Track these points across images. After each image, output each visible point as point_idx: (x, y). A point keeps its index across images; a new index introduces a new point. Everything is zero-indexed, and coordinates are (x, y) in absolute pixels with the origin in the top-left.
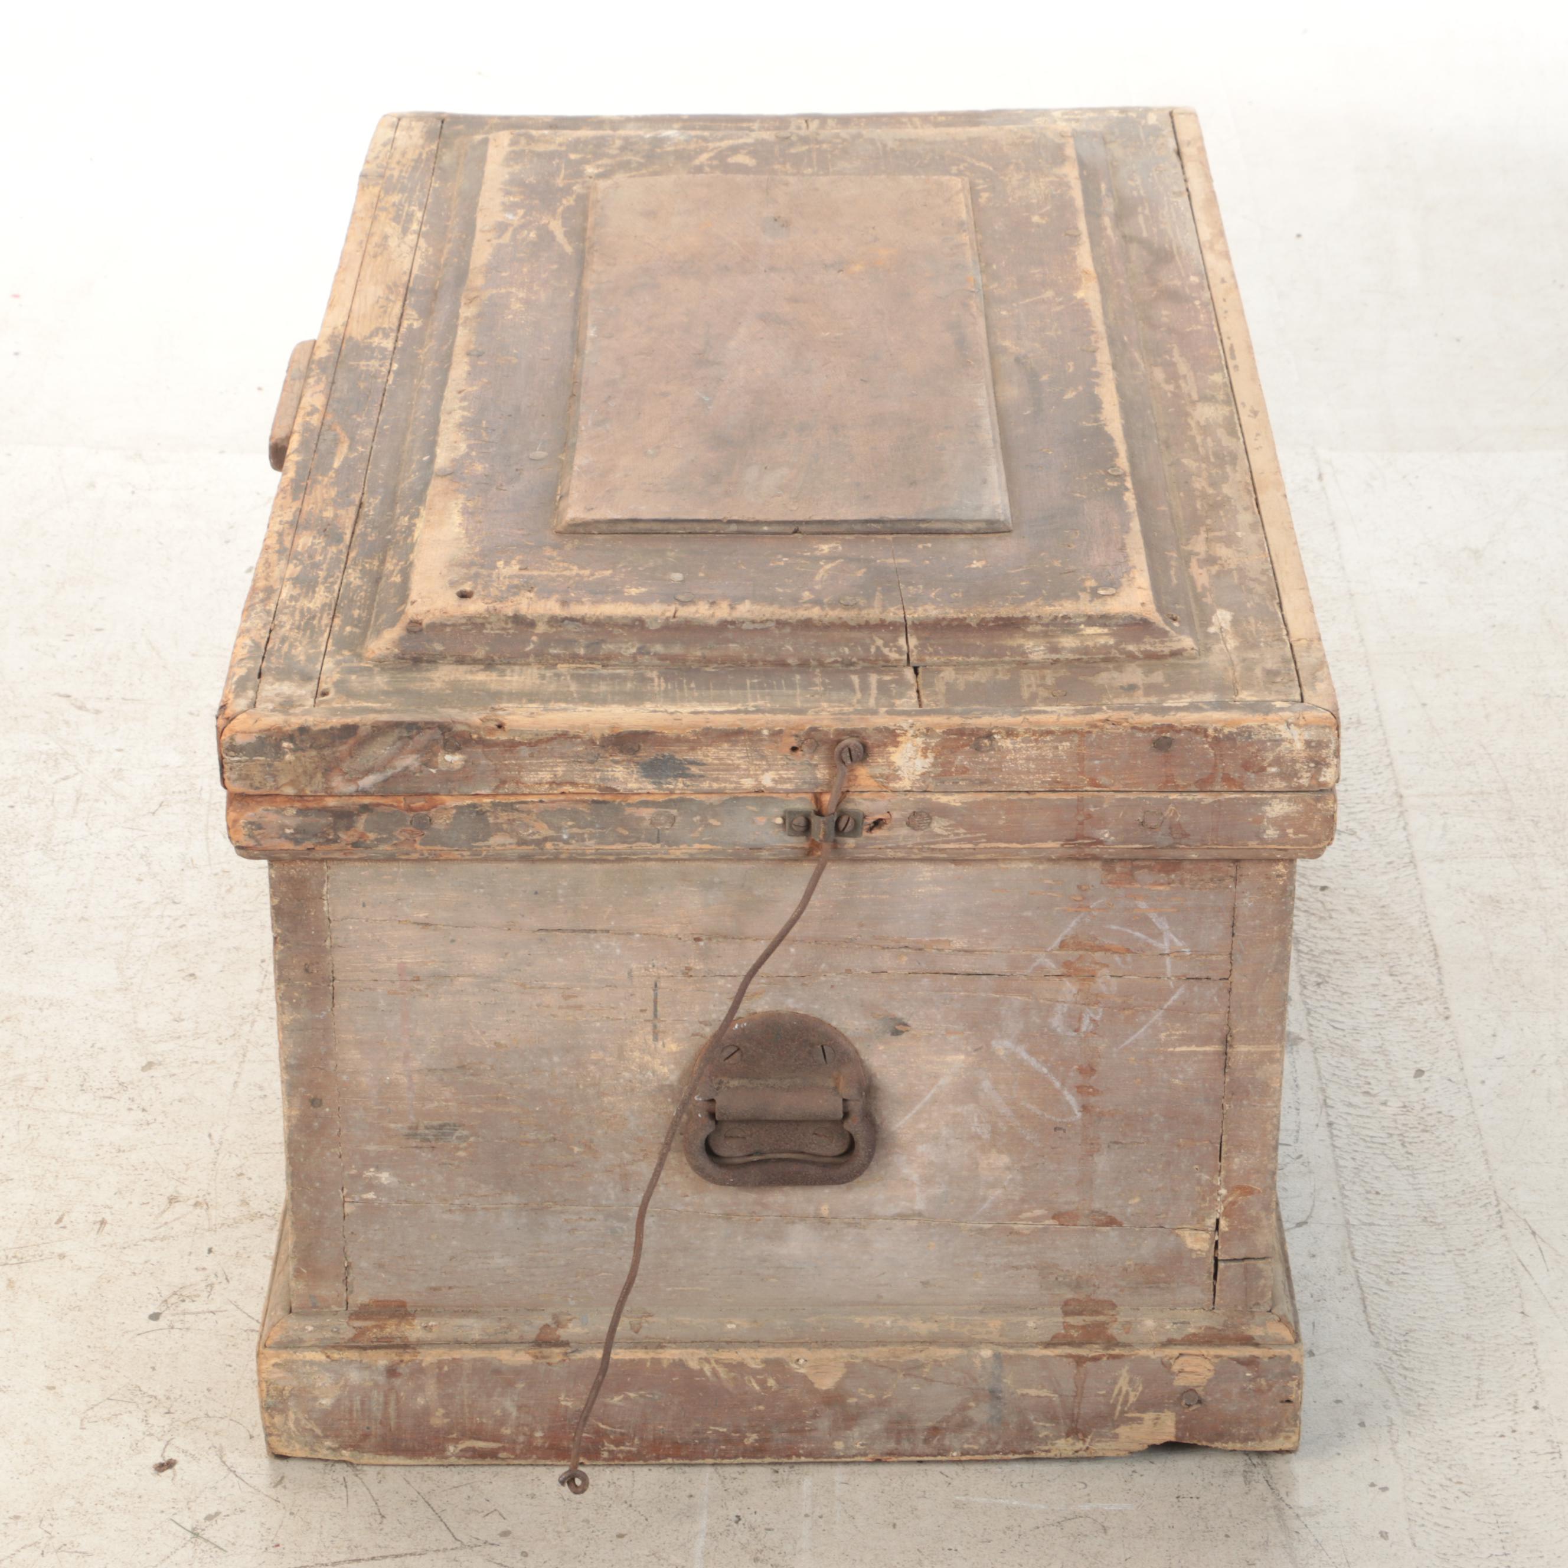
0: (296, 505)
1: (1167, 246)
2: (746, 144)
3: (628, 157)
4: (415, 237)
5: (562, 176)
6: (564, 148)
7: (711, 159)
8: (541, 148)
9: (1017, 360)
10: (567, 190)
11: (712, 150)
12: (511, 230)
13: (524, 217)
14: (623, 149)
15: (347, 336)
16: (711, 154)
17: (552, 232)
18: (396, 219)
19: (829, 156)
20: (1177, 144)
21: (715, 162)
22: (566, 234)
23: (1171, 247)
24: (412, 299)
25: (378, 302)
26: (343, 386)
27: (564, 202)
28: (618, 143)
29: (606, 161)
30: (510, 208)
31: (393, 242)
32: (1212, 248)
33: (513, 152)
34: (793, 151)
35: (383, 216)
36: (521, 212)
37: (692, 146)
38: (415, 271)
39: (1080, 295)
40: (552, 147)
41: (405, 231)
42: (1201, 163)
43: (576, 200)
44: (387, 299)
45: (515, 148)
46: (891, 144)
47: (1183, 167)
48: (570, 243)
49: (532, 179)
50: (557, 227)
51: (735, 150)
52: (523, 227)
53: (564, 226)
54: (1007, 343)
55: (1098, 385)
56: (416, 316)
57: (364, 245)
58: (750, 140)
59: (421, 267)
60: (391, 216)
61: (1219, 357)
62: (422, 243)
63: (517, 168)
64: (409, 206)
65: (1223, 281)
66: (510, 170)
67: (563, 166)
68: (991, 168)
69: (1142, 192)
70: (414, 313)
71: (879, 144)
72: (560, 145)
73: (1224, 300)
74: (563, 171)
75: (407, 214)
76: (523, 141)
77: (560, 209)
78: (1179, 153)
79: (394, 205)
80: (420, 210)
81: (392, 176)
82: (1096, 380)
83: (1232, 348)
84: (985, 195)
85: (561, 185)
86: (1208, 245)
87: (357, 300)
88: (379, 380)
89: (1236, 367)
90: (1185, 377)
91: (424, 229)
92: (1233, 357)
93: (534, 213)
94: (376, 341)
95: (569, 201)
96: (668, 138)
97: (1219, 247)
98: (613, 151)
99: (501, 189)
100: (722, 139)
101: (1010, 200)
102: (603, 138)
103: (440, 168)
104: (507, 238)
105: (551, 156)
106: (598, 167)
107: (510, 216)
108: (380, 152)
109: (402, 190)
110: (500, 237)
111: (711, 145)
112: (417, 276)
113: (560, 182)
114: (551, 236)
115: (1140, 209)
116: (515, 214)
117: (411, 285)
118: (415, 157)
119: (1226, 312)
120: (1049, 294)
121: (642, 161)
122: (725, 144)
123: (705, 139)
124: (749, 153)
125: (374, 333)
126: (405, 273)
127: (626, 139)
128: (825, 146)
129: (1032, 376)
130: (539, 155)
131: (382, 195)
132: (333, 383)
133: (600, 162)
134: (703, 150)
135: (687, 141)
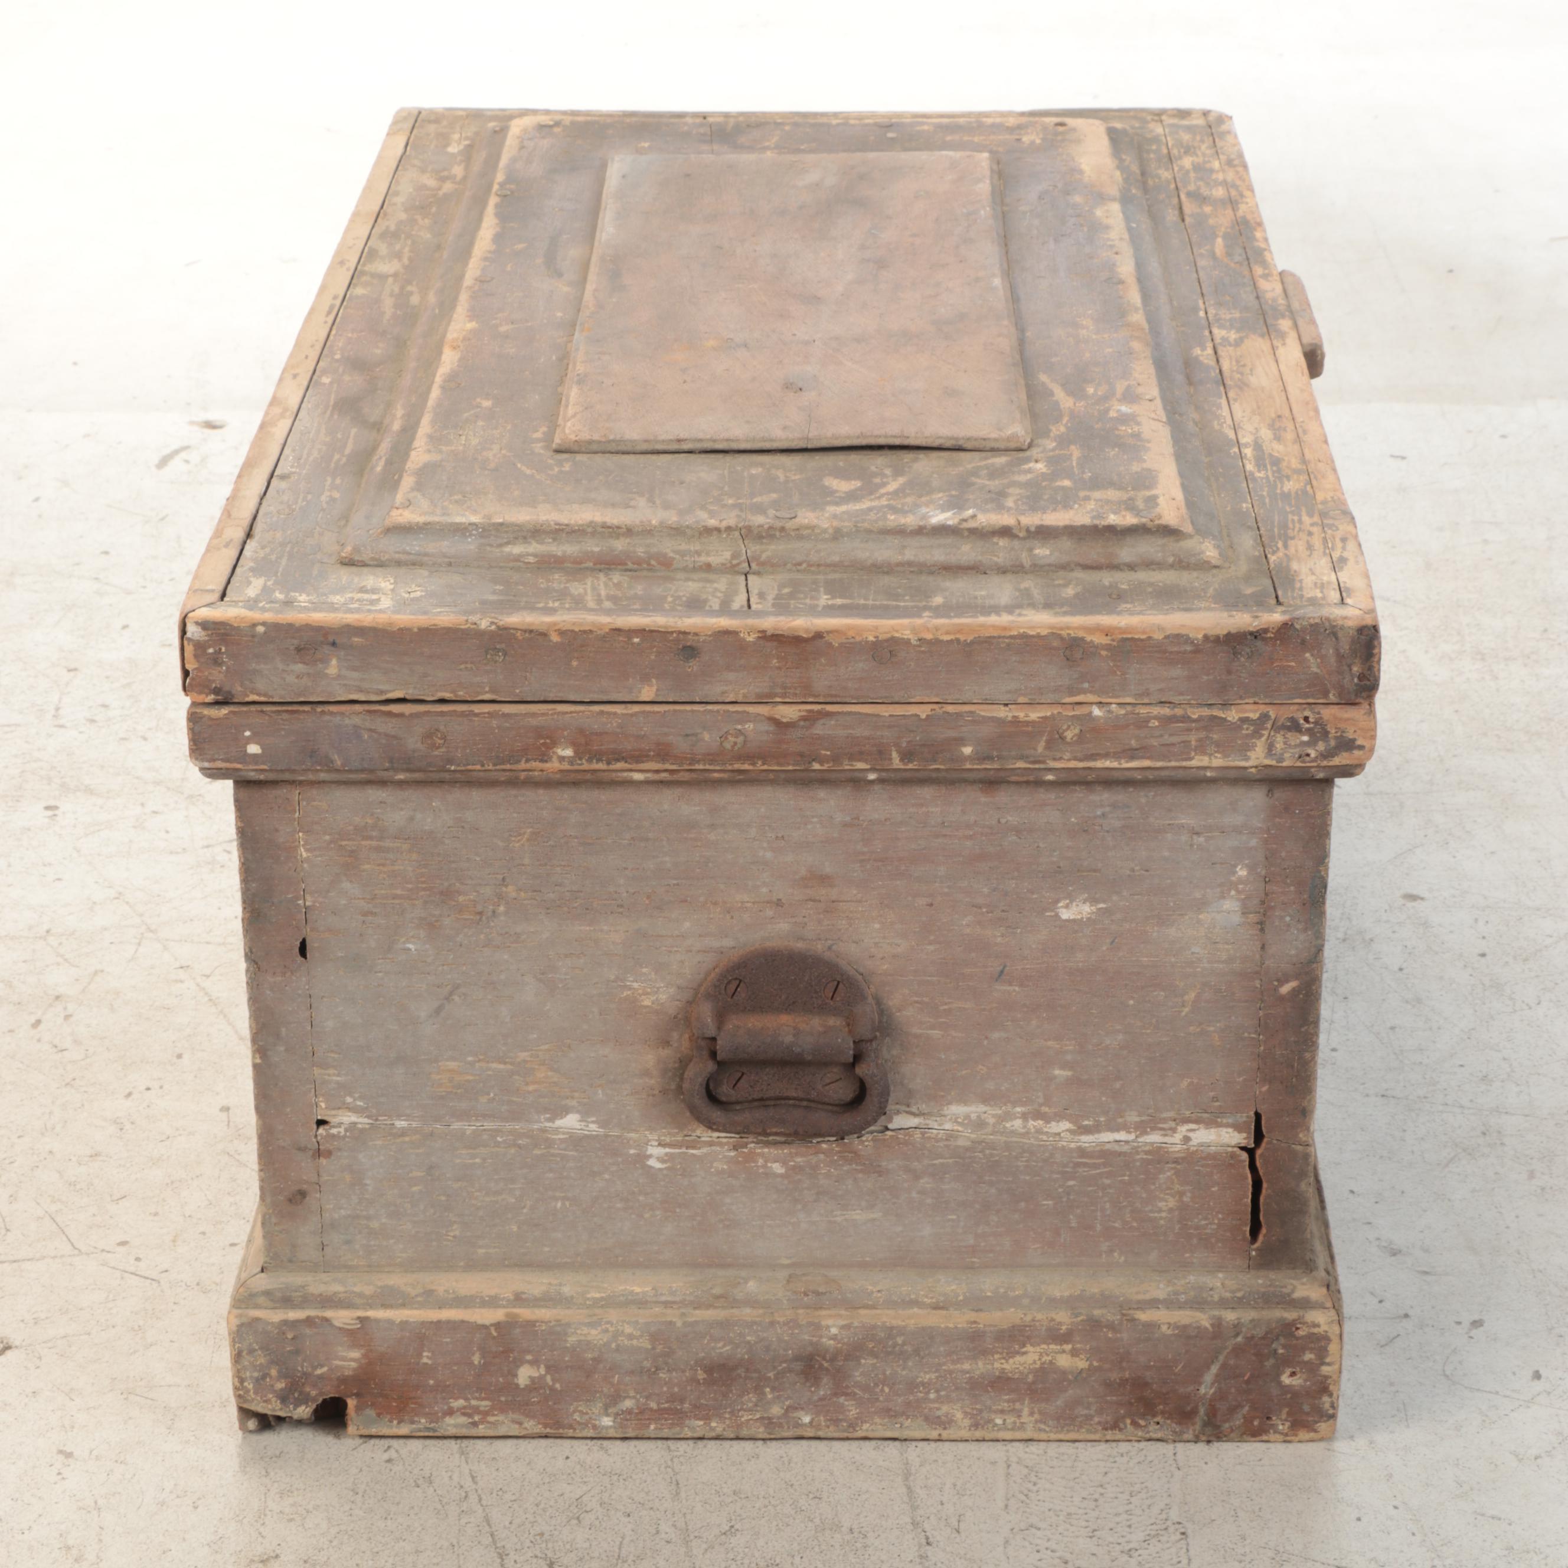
0: (1240, 213)
1: (336, 417)
2: (837, 504)
3: (995, 484)
4: (1243, 441)
5: (1074, 458)
6: (1082, 494)
7: (884, 485)
8: (1112, 494)
9: (560, 275)
10: (1063, 441)
11: (882, 495)
12: (1118, 395)
13: (1107, 411)
14: (1002, 494)
15: (1267, 337)
16: (883, 491)
17: (1068, 395)
18: (1276, 462)
19: (726, 488)
20: (245, 543)
21: (877, 480)
22: (1052, 394)
23: (332, 415)
24: (1214, 374)
25: (1251, 370)
26: (1247, 296)
27: (1063, 429)
28: (1010, 503)
29: (1022, 478)
30: (1125, 419)
31: (1266, 434)
32: (286, 410)
33: (1148, 488)
34: (774, 496)
35: (1295, 463)
36: (1112, 414)
37: (909, 500)
38: (1224, 401)
39: (471, 325)
40: (1097, 494)
41: (1258, 446)
42: (229, 516)
43: (1050, 431)
44: (1242, 374)
45: (1148, 493)
46: (642, 502)
47: (255, 518)
48: (1043, 384)
49: (1112, 453)
50: (1066, 402)
51: (852, 496)
52: (1106, 398)
53: (1057, 403)
54: (566, 289)
55: (490, 252)
56: (1201, 358)
57: (1300, 430)
58: (831, 509)
59: (1219, 407)
60: (1285, 464)
61: (346, 308)
62: (1231, 435)
63: (1136, 467)
64: (1267, 477)
65: (295, 376)
66: (1145, 466)
67: (1076, 471)
68: (519, 465)
69: (329, 480)
70: (1206, 361)
71: (658, 502)
72: (1087, 498)
73: (307, 357)
74: (1074, 464)
75: (1265, 466)
76: (1140, 504)
77: (1065, 419)
78: (249, 535)
79: (1288, 478)
80: (1252, 473)
81: (1311, 515)
82: (489, 255)
83: (329, 313)
84: (538, 435)
85: (1073, 447)
86: (288, 414)
87: (1276, 372)
88: (1212, 302)
89: (335, 298)
90: (391, 295)
91: (1236, 450)
92: (332, 307)
93: (1096, 413)
94: (1233, 336)
95: (1059, 429)
96: (944, 509)
97: (277, 410)
98: (1014, 491)
99: (1149, 441)
100: (870, 509)
101: (509, 427)
102: (1033, 509)
103: (1250, 527)
104: (1120, 387)
105: (1096, 484)
106: (1030, 471)
107: (1124, 409)
108: (1344, 548)
109: (1286, 496)
110: (1129, 387)
111: (884, 502)
112: (1220, 398)
113: (1076, 452)
114: (1070, 393)
115: (344, 459)
116: (1118, 411)
117: (1222, 388)
118: (1291, 543)
119: (312, 346)
120: (503, 329)
121: (973, 479)
122: (865, 504)
123: (893, 509)
124: (833, 492)
125: (1238, 343)
126: (1235, 400)
127: (1000, 508)
128: (730, 501)
129: (550, 260)
130: (1112, 484)
131: (1309, 487)
132: (1258, 297)
133: (1029, 476)
134: (896, 493)
135: (917, 506)
